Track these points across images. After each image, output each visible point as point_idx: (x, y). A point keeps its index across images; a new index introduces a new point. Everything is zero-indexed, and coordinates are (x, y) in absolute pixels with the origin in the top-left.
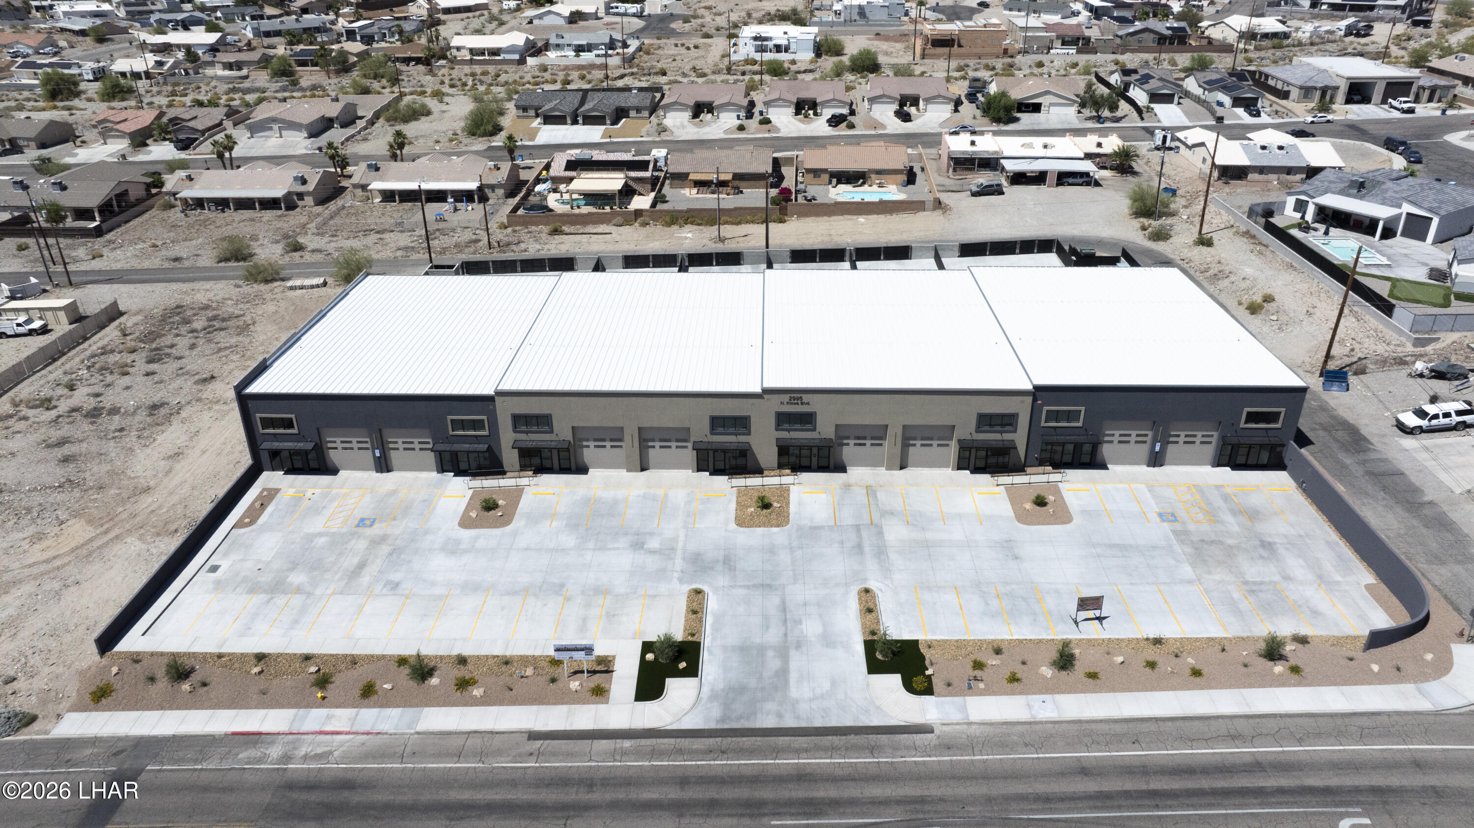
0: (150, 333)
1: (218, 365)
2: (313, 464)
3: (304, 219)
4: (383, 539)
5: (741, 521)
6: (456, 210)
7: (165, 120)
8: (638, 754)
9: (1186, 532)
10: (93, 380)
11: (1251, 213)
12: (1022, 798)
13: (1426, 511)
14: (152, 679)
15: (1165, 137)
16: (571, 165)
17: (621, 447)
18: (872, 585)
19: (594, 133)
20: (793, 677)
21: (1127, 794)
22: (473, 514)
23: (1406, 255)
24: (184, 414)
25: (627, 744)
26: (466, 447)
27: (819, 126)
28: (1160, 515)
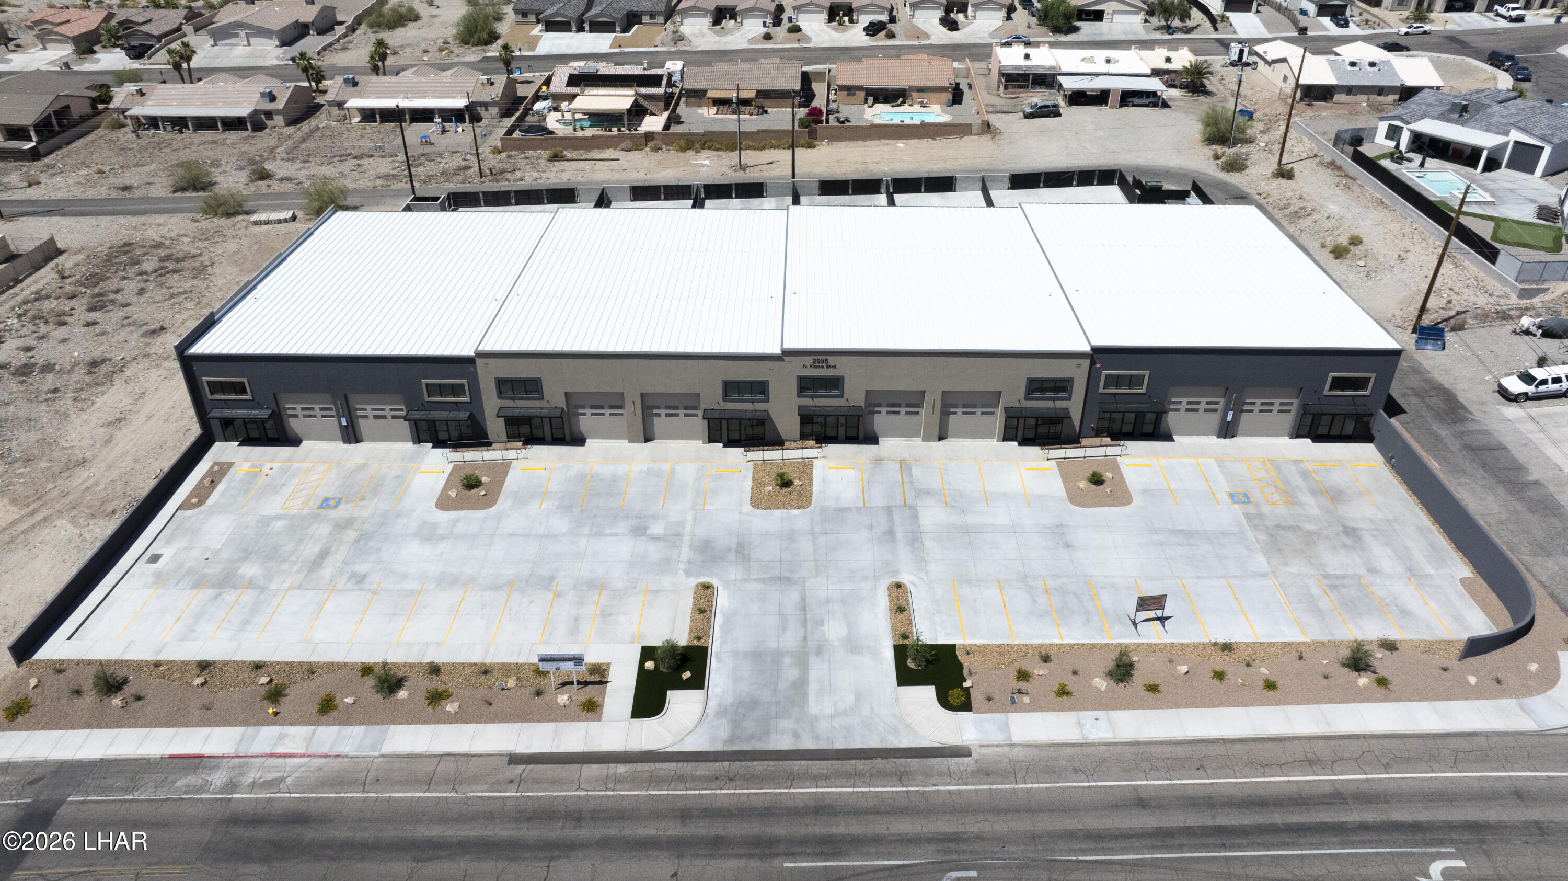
0: (93, 275)
1: (169, 313)
2: (272, 434)
3: (272, 142)
4: (348, 523)
5: (758, 502)
6: (444, 131)
7: (114, 23)
8: (633, 781)
9: (1260, 516)
10: (25, 331)
11: (1338, 140)
12: (1071, 835)
13: (1532, 493)
14: (78, 692)
15: (1241, 52)
16: (575, 80)
17: (621, 414)
18: (905, 578)
19: (602, 42)
20: (813, 688)
21: (1189, 831)
22: (453, 494)
23: (1511, 190)
24: (128, 372)
25: (621, 769)
26: (444, 415)
27: (855, 36)
28: (1231, 495)
